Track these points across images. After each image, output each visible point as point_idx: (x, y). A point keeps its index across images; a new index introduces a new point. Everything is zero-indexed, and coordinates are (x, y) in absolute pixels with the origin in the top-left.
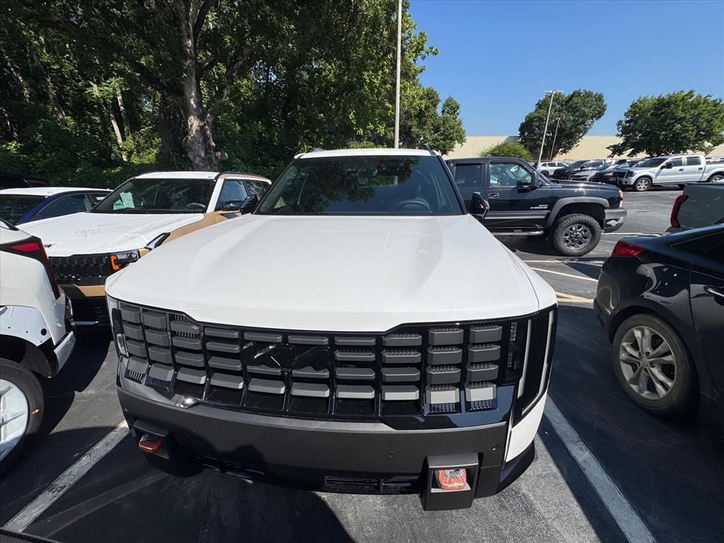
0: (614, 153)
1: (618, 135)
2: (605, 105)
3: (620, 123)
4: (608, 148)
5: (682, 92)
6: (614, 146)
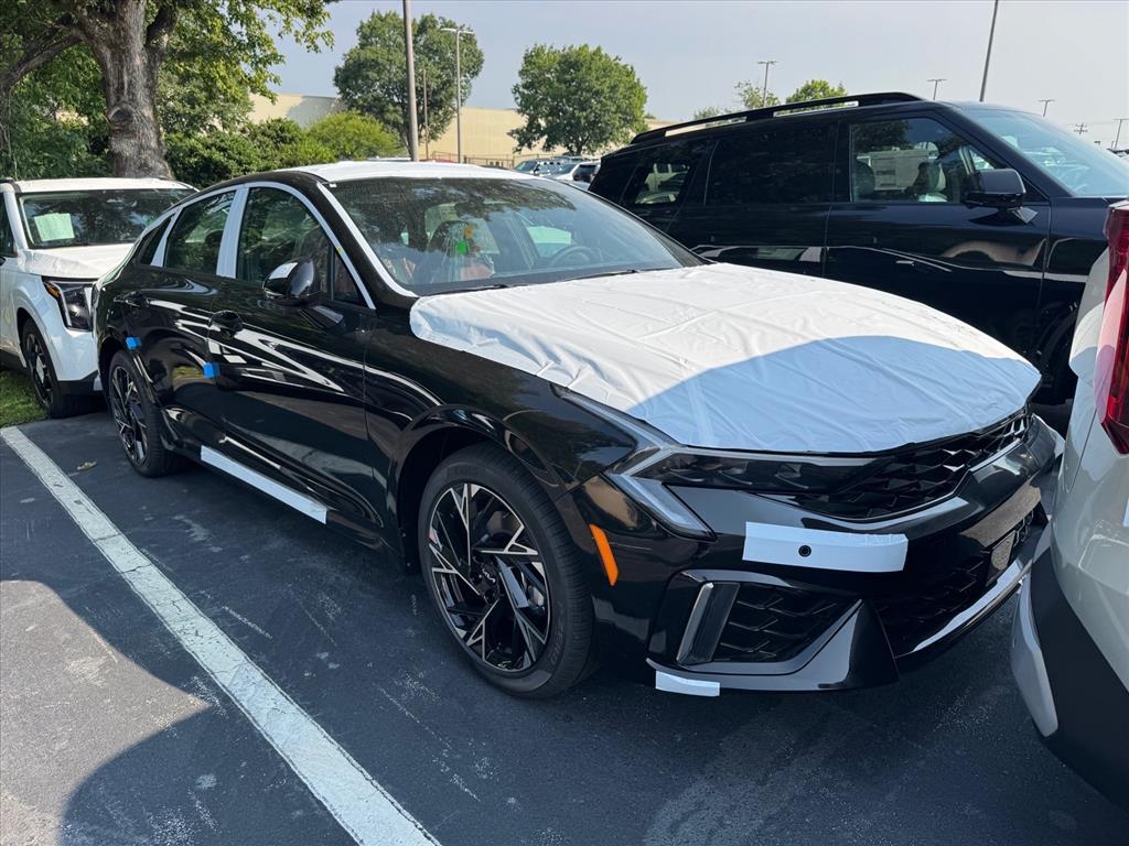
0: (522, 144)
1: (519, 111)
2: (481, 54)
3: (516, 89)
4: (511, 134)
5: (586, 46)
6: (517, 132)
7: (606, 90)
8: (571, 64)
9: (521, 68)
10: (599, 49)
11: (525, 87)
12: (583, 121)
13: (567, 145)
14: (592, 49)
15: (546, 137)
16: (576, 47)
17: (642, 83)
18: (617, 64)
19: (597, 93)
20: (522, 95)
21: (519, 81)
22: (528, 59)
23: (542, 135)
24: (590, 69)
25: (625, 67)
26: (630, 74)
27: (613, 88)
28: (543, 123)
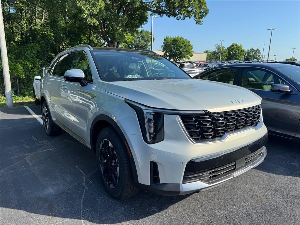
7: (183, 46)
8: (175, 41)
9: (163, 42)
10: (182, 37)
11: (164, 46)
12: (178, 53)
13: (173, 59)
14: (180, 37)
15: (169, 57)
16: (176, 37)
17: (192, 45)
18: (186, 41)
19: (181, 47)
20: (163, 48)
21: (163, 45)
22: (165, 40)
23: (168, 56)
24: (180, 41)
25: (188, 41)
26: (189, 42)
27: (185, 46)
28: (168, 54)
